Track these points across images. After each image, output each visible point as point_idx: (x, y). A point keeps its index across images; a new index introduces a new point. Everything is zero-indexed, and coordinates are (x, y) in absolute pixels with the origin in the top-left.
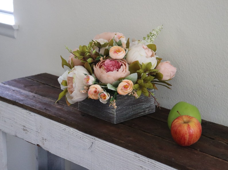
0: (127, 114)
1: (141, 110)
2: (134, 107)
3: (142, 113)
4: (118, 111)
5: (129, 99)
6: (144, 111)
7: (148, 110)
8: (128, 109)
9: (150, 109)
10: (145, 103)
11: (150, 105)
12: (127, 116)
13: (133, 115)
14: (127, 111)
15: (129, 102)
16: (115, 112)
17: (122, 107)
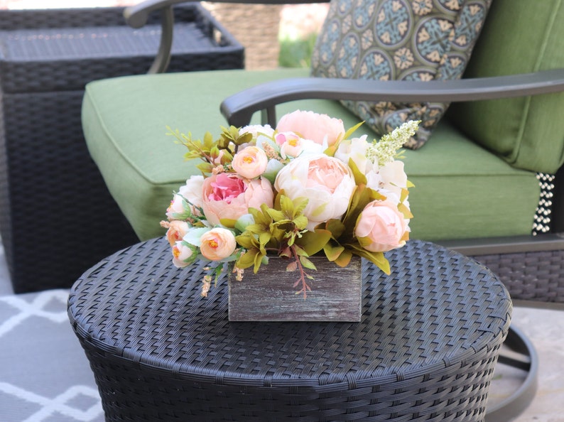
0: (267, 306)
1: (312, 307)
2: (290, 294)
3: (316, 316)
4: (237, 294)
5: (272, 274)
6: (323, 313)
7: (337, 312)
8: (271, 296)
9: (343, 311)
10: (324, 292)
11: (344, 301)
12: (268, 311)
13: (286, 313)
14: (266, 300)
15: (272, 281)
16: (229, 293)
17: (252, 287)
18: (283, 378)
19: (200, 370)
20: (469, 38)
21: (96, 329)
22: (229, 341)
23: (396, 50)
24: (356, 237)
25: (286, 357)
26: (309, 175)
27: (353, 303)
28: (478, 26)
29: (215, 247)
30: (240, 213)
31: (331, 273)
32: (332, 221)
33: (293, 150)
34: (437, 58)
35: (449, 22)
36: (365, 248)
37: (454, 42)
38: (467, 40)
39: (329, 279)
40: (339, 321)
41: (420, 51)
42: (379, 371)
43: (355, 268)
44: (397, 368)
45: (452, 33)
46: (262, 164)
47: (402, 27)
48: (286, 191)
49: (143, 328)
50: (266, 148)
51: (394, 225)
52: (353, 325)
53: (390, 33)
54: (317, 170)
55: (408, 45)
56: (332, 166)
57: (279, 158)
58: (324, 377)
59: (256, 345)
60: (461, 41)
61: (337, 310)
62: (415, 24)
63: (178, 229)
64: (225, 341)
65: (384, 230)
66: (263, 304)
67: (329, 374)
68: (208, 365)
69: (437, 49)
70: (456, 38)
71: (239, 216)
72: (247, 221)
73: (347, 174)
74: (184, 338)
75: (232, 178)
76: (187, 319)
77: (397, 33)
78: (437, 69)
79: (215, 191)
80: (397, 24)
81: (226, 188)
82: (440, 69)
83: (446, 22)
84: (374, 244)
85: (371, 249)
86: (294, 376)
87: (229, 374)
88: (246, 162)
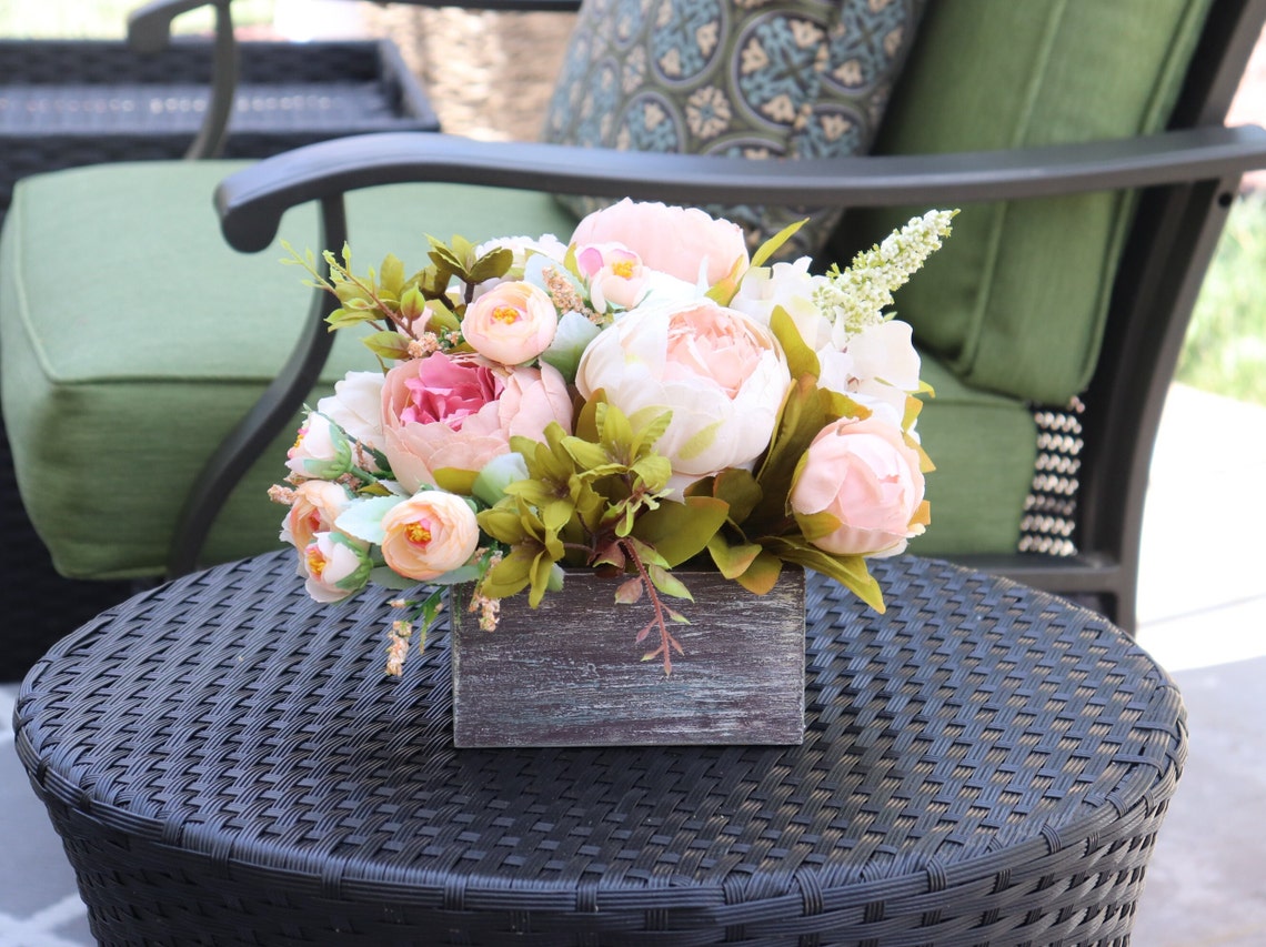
0: (557, 706)
1: (675, 706)
2: (616, 673)
3: (686, 730)
4: (477, 673)
5: (569, 619)
6: (705, 722)
7: (741, 720)
8: (567, 679)
9: (756, 717)
10: (708, 666)
11: (760, 689)
12: (558, 719)
13: (606, 723)
14: (553, 690)
15: (571, 637)
16: (457, 673)
17: (515, 656)
18: (627, 886)
19: (400, 872)
20: (869, 68)
21: (103, 779)
22: (466, 799)
23: (692, 92)
24: (792, 516)
25: (626, 834)
26: (670, 351)
27: (783, 696)
28: (893, 41)
29: (423, 542)
30: (487, 453)
31: (725, 615)
32: (729, 473)
33: (623, 289)
34: (788, 113)
35: (817, 25)
36: (820, 543)
37: (829, 76)
38: (863, 73)
39: (719, 632)
40: (746, 742)
41: (745, 95)
42: (880, 865)
43: (788, 600)
44: (927, 858)
45: (823, 53)
46: (542, 327)
47: (706, 37)
48: (608, 393)
49: (230, 773)
50: (551, 282)
51: (894, 479)
52: (786, 752)
53: (681, 52)
54: (690, 337)
55: (719, 80)
56: (728, 330)
57: (586, 311)
58: (737, 883)
59: (542, 809)
60: (849, 74)
61: (743, 713)
62: (735, 28)
63: (318, 503)
64: (456, 799)
65: (871, 494)
66: (546, 702)
67: (749, 874)
68: (418, 859)
69: (787, 92)
70: (836, 65)
71: (484, 462)
72: (507, 472)
73: (767, 348)
74: (345, 795)
75: (462, 365)
76: (344, 750)
77: (693, 51)
78: (787, 139)
79: (418, 400)
80: (695, 30)
81: (446, 392)
82: (796, 141)
83: (808, 27)
84: (844, 533)
85: (834, 544)
86: (657, 883)
87: (478, 881)
88: (501, 324)
